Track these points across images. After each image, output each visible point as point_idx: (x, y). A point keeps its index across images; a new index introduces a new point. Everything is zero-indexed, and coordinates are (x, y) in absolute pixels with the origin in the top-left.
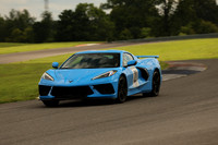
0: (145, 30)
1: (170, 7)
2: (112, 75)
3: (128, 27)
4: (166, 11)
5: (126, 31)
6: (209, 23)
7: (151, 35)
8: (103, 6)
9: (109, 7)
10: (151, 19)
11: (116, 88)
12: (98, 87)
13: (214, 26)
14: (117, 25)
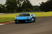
0: (15, 10)
1: (20, 5)
2: (29, 18)
3: (11, 10)
4: (20, 6)
5: (10, 10)
6: (30, 9)
7: (16, 12)
8: (4, 5)
9: (6, 5)
10: (16, 8)
11: (30, 20)
12: (27, 20)
13: (31, 10)
14: (8, 9)
